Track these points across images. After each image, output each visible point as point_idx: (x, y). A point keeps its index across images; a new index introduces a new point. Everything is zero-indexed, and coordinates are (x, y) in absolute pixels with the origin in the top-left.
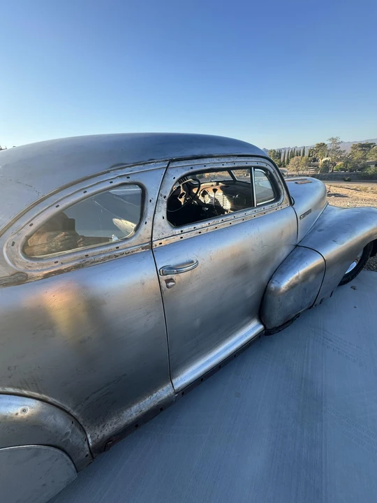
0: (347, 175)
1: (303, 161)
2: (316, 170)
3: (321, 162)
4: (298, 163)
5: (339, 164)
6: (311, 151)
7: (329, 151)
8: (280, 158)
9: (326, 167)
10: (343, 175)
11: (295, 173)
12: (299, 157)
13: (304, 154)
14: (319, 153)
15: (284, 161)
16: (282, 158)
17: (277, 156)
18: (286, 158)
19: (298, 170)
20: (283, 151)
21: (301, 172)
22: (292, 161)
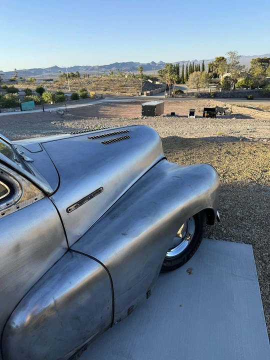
0: (249, 93)
1: (203, 77)
2: (218, 88)
3: (222, 78)
4: (198, 80)
5: (240, 80)
6: (211, 65)
7: (229, 66)
8: (178, 73)
9: (228, 83)
10: (245, 93)
11: (196, 91)
12: (199, 73)
13: (203, 69)
14: (220, 68)
15: (183, 77)
16: (181, 74)
17: (175, 71)
18: (185, 73)
19: (198, 88)
20: (181, 65)
21: (202, 90)
22: (192, 76)
